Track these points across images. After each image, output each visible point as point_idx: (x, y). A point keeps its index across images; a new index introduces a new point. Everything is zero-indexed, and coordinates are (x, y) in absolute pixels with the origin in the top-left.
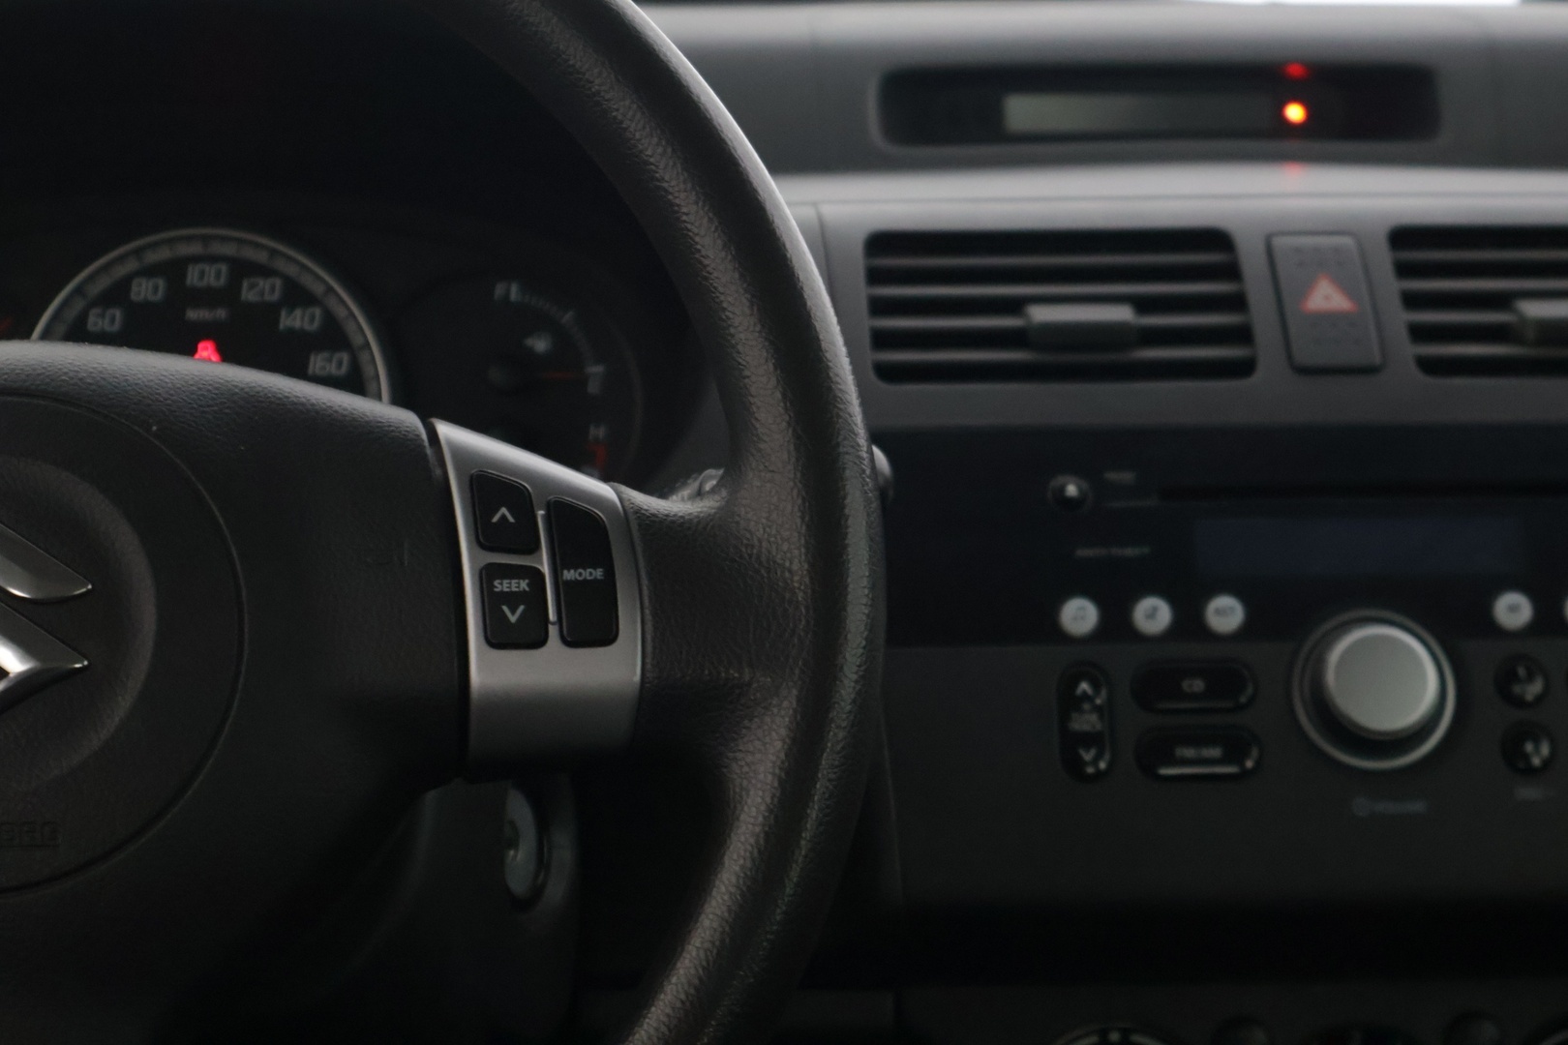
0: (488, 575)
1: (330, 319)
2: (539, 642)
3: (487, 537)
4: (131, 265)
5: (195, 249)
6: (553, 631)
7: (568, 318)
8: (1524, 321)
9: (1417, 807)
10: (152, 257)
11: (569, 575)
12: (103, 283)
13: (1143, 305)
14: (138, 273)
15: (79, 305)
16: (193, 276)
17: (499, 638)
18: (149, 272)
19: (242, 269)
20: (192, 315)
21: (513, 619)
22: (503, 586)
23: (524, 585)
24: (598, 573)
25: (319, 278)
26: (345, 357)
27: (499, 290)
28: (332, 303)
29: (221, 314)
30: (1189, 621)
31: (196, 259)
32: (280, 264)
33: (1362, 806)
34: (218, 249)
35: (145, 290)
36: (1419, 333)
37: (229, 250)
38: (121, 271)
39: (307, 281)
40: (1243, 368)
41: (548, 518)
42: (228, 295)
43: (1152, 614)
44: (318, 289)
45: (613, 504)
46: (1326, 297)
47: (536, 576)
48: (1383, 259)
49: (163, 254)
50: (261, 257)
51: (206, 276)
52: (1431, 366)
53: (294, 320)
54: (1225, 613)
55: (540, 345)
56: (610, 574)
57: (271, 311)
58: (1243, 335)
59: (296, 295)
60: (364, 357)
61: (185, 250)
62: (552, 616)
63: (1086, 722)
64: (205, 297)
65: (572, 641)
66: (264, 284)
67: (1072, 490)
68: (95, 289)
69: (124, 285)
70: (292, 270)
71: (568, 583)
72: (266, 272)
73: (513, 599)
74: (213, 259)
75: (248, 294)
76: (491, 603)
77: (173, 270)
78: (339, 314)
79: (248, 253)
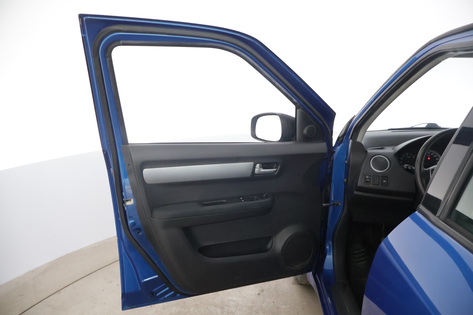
1: (437, 156)
29: (430, 155)
32: (434, 152)
39: (436, 153)
42: (430, 154)
44: (437, 154)
53: (435, 156)
57: (433, 155)
59: (435, 154)
64: (429, 154)
66: (432, 153)
70: (434, 153)
72: (433, 153)
75: (431, 154)
78: (438, 156)
79: (432, 152)
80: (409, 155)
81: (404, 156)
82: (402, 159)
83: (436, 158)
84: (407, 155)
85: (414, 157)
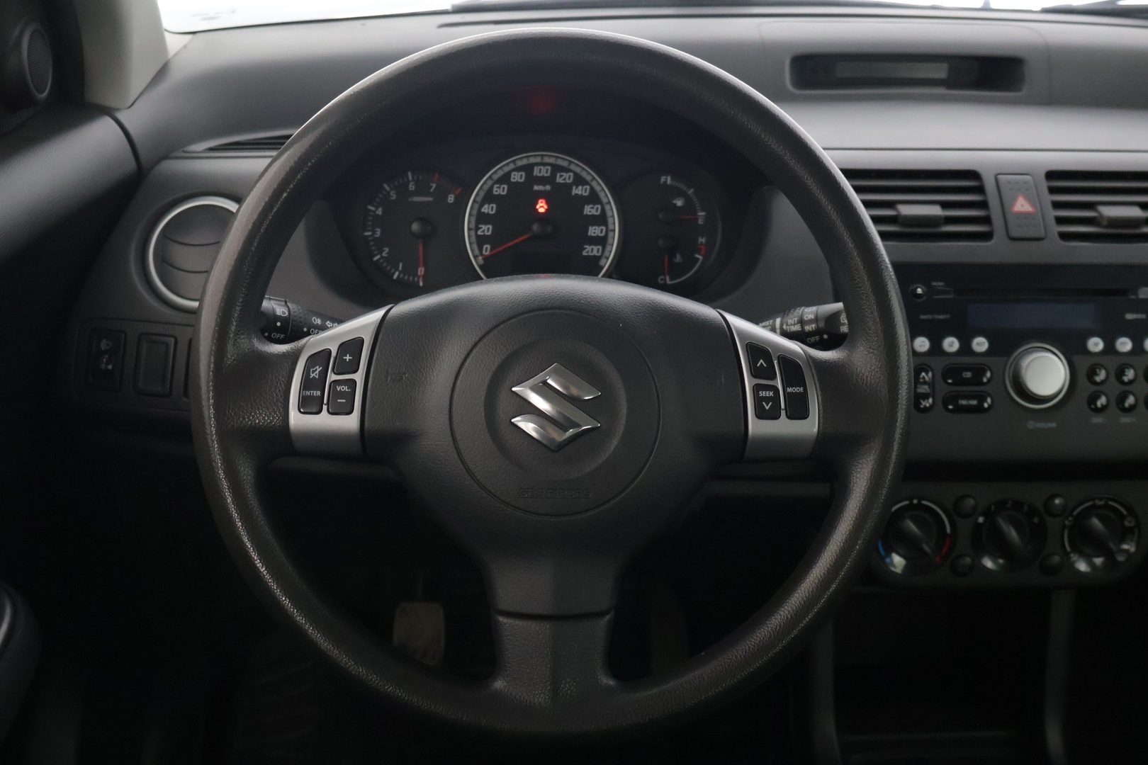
0: (757, 389)
1: (593, 190)
2: (777, 417)
3: (755, 373)
4: (512, 166)
5: (538, 160)
6: (783, 413)
7: (691, 192)
8: (1101, 215)
9: (1053, 425)
10: (519, 163)
11: (789, 390)
12: (500, 173)
13: (945, 205)
14: (514, 170)
15: (490, 183)
16: (536, 172)
17: (761, 414)
18: (518, 169)
19: (556, 169)
20: (536, 188)
21: (767, 408)
22: (763, 394)
23: (771, 394)
24: (801, 389)
25: (588, 173)
26: (599, 207)
27: (663, 179)
28: (594, 184)
29: (548, 187)
30: (966, 349)
31: (538, 164)
32: (573, 167)
33: (1031, 425)
34: (547, 160)
35: (517, 177)
36: (1060, 221)
37: (552, 160)
38: (507, 169)
39: (584, 174)
40: (987, 236)
41: (779, 363)
42: (550, 180)
43: (951, 345)
44: (588, 178)
45: (800, 353)
46: (1022, 205)
47: (775, 389)
48: (1044, 185)
49: (525, 162)
50: (565, 164)
51: (544, 172)
52: (1065, 236)
53: (578, 191)
54: (980, 344)
55: (679, 203)
56: (805, 389)
57: (568, 187)
58: (986, 220)
59: (579, 180)
60: (607, 207)
61: (532, 160)
62: (783, 406)
63: (924, 389)
64: (542, 181)
65: (790, 417)
66: (566, 175)
67: (919, 291)
68: (496, 177)
69: (508, 175)
70: (578, 170)
71: (789, 393)
72: (567, 170)
73: (767, 399)
74: (545, 164)
75: (559, 180)
76: (758, 401)
77: (528, 169)
78: (597, 188)
79: (560, 162)
80: (422, 189)
81: (393, 196)
82: (380, 212)
83: (584, 201)
84: (412, 187)
85: (451, 199)
